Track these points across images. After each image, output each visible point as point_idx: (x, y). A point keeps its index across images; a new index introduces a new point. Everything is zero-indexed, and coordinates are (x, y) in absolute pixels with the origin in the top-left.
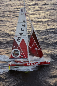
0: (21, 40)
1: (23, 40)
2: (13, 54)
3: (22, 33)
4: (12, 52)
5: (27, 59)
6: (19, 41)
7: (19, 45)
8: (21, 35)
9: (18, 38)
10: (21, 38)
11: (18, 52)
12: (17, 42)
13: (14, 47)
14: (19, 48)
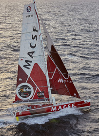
0: (32, 64)
1: (36, 65)
2: (20, 93)
3: (34, 52)
4: (18, 89)
5: (49, 100)
6: (29, 68)
7: (29, 76)
8: (31, 56)
9: (26, 61)
10: (31, 62)
11: (29, 88)
12: (25, 69)
13: (20, 79)
14: (30, 82)
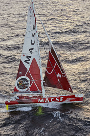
0: (31, 60)
1: (34, 60)
2: (18, 85)
3: (33, 49)
5: (41, 92)
6: (28, 63)
7: (28, 70)
8: (31, 52)
9: (27, 57)
10: (30, 57)
12: (25, 64)
13: (21, 73)
14: (28, 75)
